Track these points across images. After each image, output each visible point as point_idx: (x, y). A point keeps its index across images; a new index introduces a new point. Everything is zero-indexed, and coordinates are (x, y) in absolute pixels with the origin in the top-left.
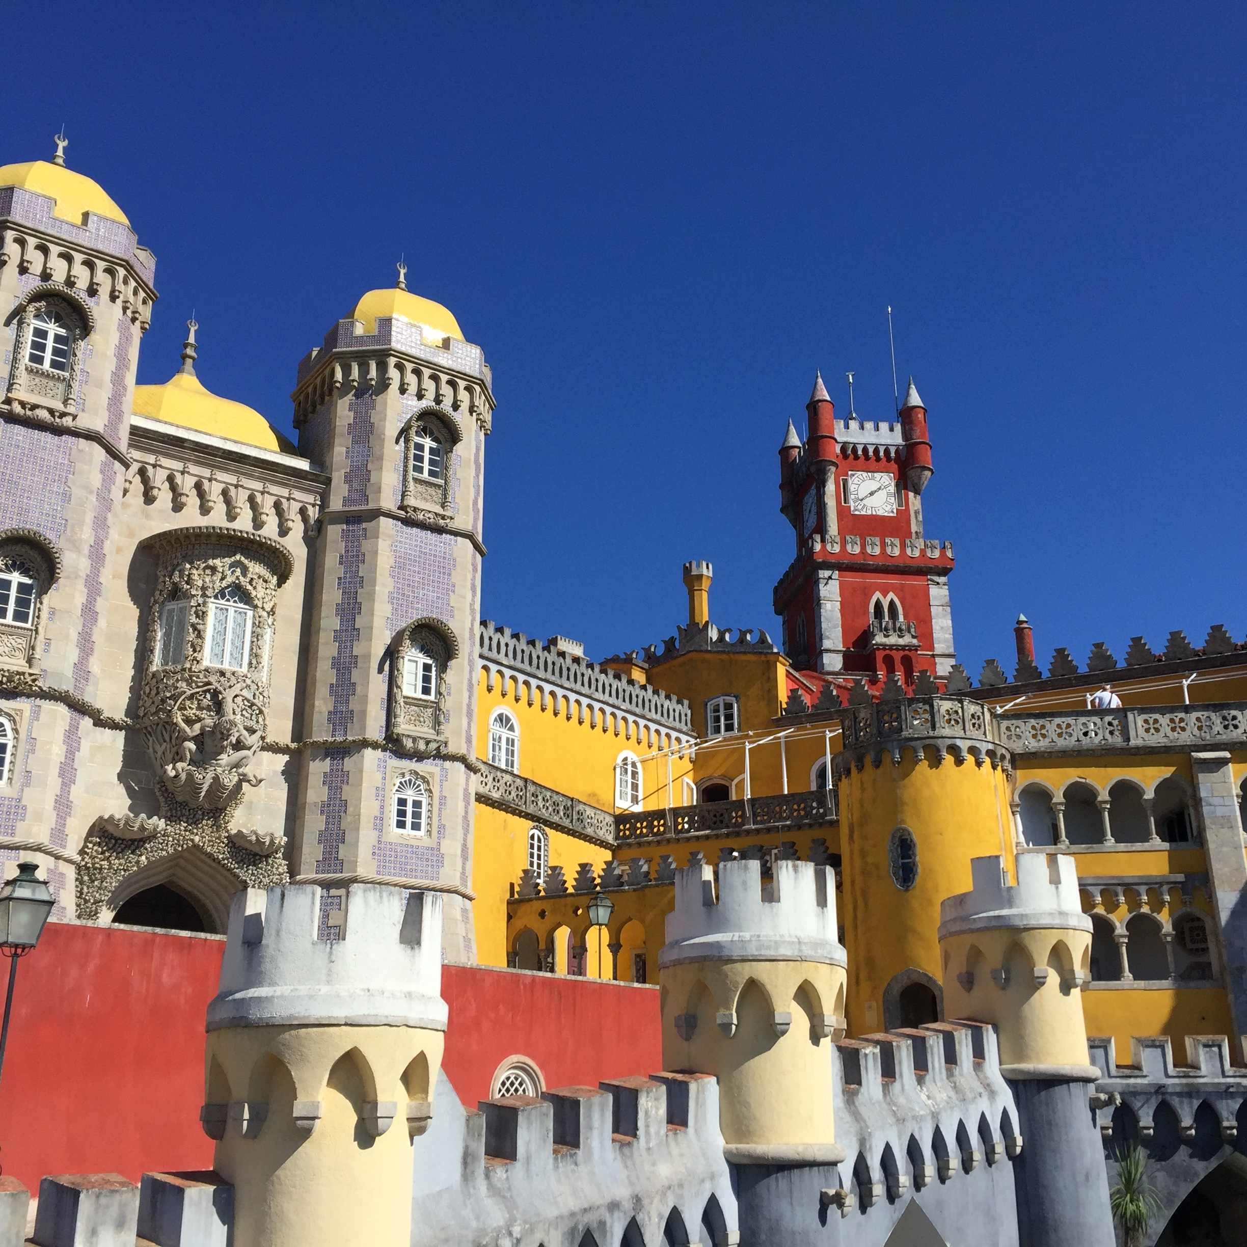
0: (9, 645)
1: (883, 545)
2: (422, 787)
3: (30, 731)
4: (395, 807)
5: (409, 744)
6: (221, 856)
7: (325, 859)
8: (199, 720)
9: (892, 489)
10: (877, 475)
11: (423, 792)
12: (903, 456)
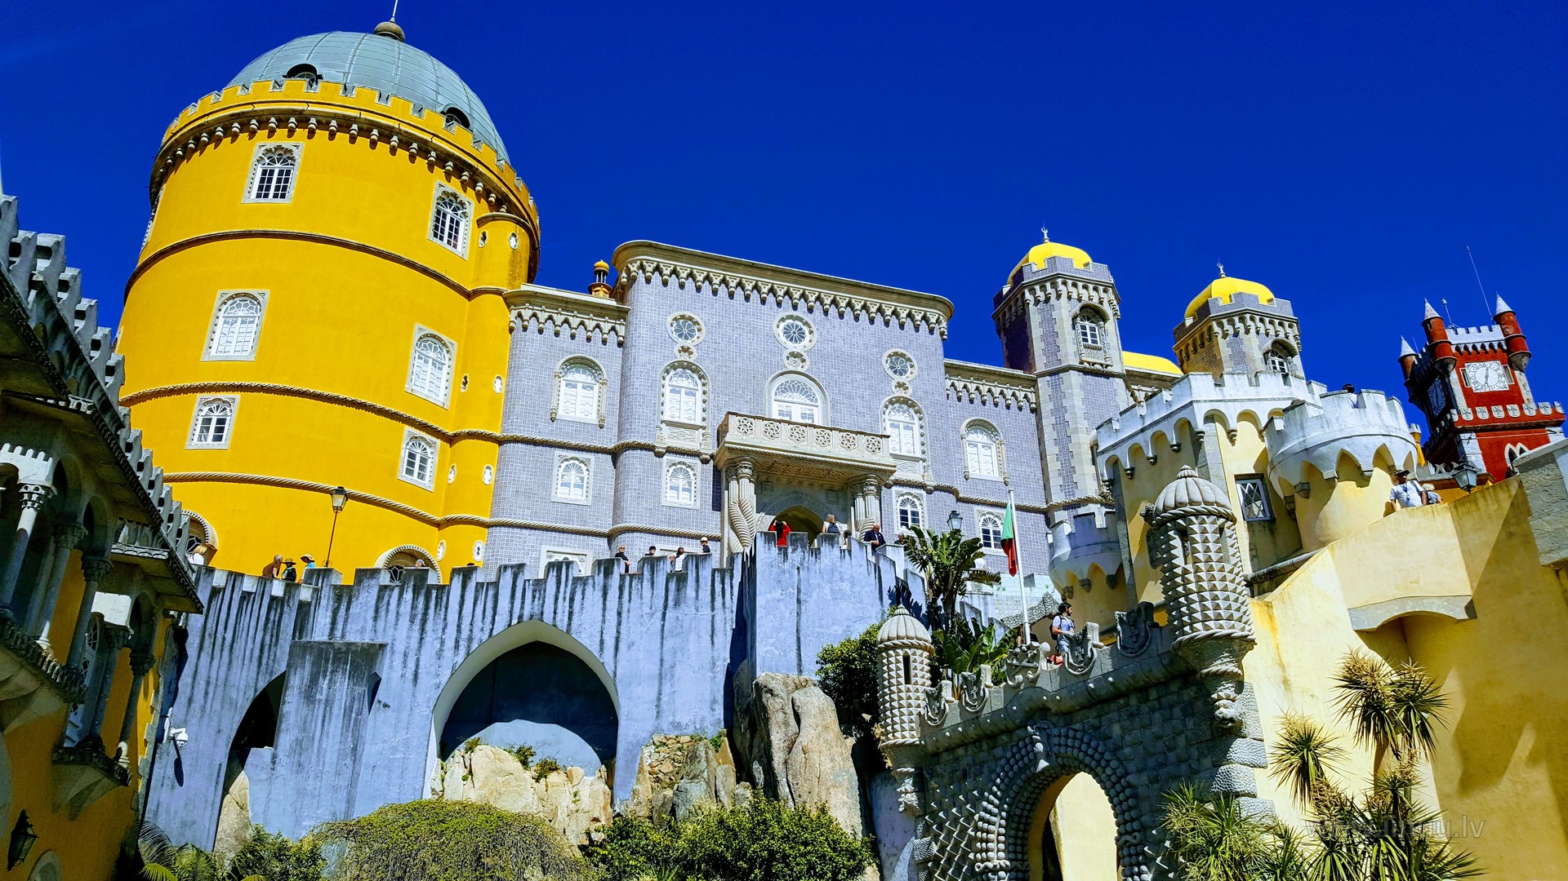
1: (1505, 410)
9: (1501, 371)
10: (1488, 364)
12: (1505, 347)
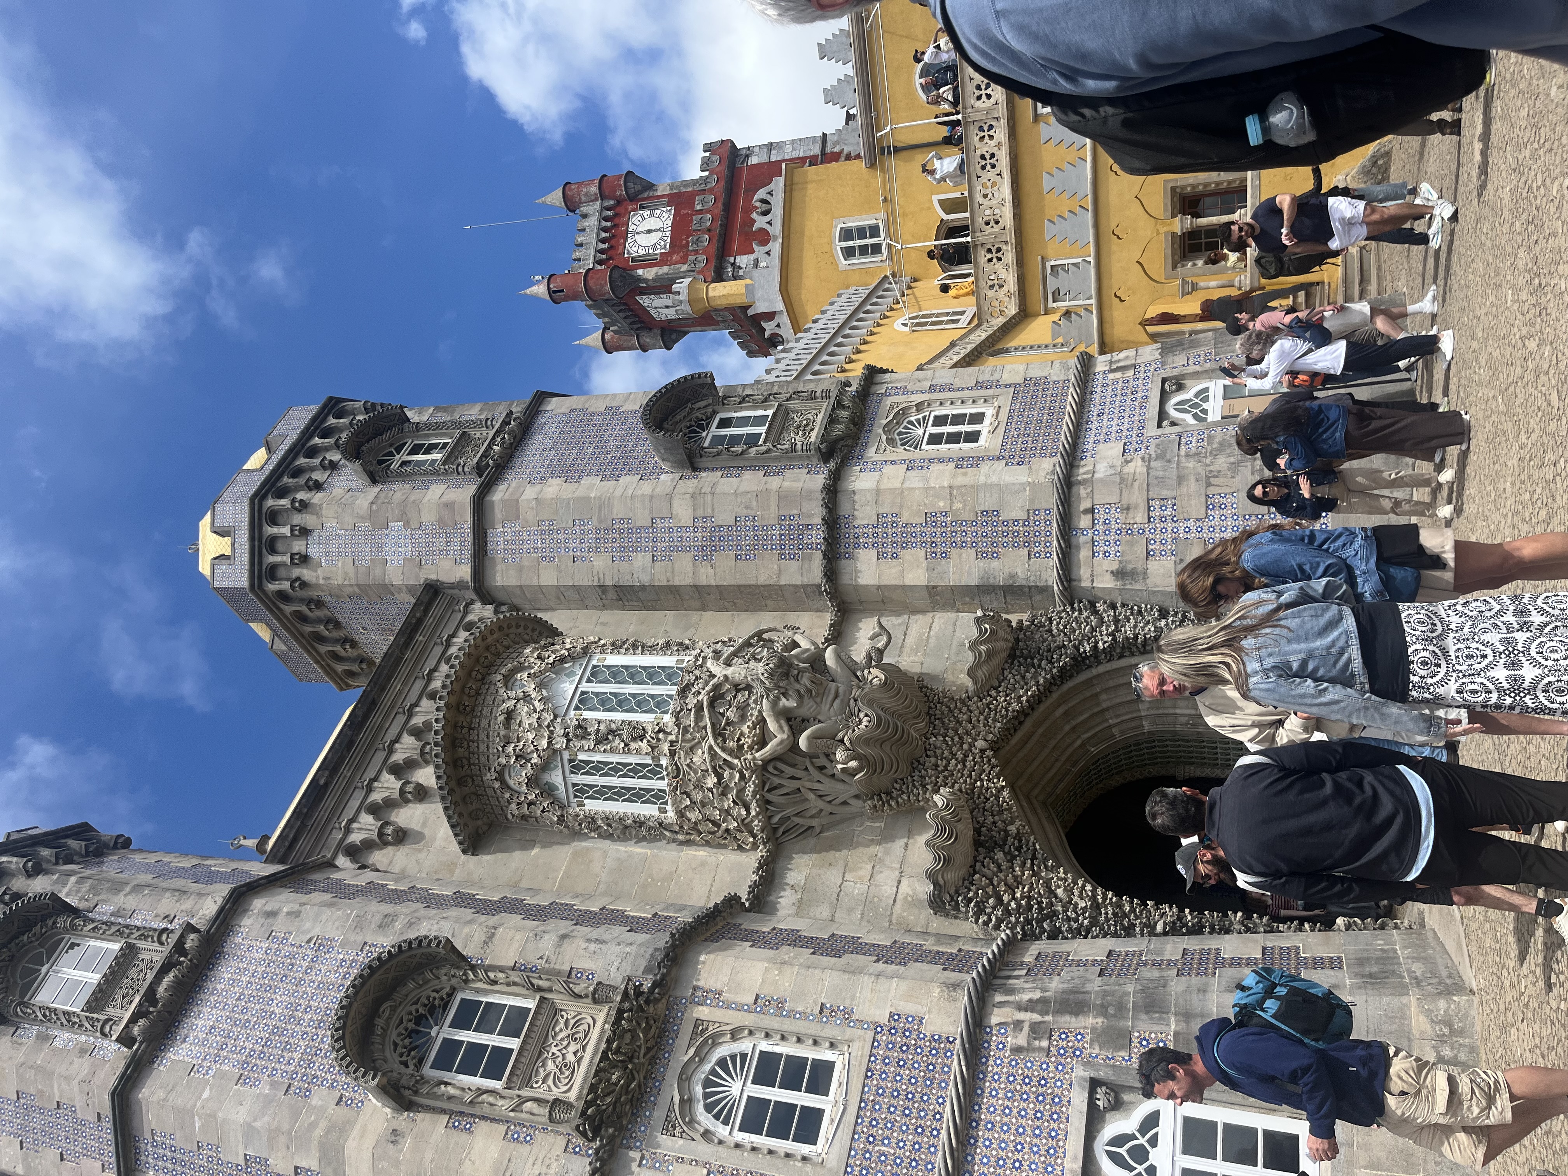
0: (565, 1043)
1: (700, 212)
2: (912, 419)
3: (740, 1008)
4: (943, 447)
5: (839, 430)
6: (1015, 706)
7: (1027, 544)
8: (762, 721)
10: (631, 227)
11: (920, 416)
12: (612, 202)
